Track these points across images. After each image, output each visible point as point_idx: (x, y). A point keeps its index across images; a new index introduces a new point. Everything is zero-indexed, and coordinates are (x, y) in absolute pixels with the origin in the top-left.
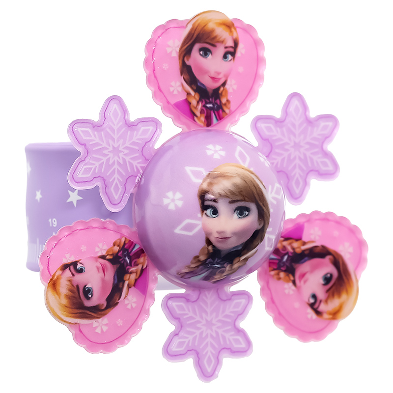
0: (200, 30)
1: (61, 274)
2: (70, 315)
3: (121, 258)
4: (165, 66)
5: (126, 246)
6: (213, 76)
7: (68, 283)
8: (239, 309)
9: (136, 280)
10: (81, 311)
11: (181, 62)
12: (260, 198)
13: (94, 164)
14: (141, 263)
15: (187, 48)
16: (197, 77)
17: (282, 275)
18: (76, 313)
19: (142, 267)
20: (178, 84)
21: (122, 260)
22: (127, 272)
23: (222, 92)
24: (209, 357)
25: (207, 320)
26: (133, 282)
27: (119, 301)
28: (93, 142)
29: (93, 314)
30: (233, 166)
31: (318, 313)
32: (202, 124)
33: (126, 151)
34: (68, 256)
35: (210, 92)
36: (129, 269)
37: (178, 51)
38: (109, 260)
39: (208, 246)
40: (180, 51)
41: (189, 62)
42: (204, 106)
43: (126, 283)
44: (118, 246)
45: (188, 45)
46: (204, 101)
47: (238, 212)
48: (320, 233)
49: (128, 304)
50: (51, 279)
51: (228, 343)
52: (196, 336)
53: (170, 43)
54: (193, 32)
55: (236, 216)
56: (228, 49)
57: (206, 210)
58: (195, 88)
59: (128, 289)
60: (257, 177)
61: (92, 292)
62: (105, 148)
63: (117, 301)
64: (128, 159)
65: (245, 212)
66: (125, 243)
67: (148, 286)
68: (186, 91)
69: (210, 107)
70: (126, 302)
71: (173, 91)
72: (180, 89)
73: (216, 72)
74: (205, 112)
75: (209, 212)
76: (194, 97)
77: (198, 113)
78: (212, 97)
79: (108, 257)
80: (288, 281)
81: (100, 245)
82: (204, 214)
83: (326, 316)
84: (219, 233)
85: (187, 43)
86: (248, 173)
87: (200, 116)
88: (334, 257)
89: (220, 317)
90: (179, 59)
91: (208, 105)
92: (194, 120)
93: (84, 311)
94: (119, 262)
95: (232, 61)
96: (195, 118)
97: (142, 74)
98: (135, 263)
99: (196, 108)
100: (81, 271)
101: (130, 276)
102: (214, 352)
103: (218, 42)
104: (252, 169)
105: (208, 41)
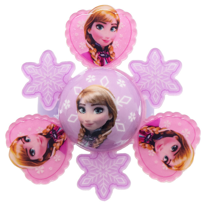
0: (96, 15)
1: (17, 143)
2: (22, 164)
3: (51, 135)
4: (77, 34)
5: (54, 129)
6: (104, 40)
7: (21, 147)
8: (122, 163)
9: (60, 146)
10: (28, 162)
11: (86, 32)
12: (110, 103)
13: (35, 86)
14: (63, 138)
15: (89, 25)
16: (95, 40)
17: (147, 145)
18: (26, 163)
19: (64, 140)
20: (84, 43)
21: (52, 136)
22: (55, 142)
23: (110, 48)
24: (104, 188)
25: (102, 169)
26: (58, 147)
27: (50, 157)
28: (35, 74)
29: (35, 164)
30: (97, 86)
31: (169, 166)
32: (98, 65)
33: (54, 79)
34: (20, 133)
35: (103, 48)
36: (56, 140)
37: (84, 26)
38: (44, 136)
39: (83, 128)
40: (85, 26)
41: (90, 32)
42: (100, 55)
43: (54, 148)
44: (50, 128)
45: (90, 23)
46: (99, 52)
47: (96, 110)
48: (170, 124)
49: (55, 159)
50: (12, 145)
51: (115, 181)
52: (96, 177)
53: (79, 22)
54: (92, 16)
55: (95, 112)
56: (113, 25)
57: (80, 109)
58: (94, 46)
59: (56, 151)
60: (110, 92)
61: (35, 152)
62: (42, 77)
63: (49, 157)
64: (55, 83)
65: (100, 111)
66: (53, 127)
67: (67, 150)
68: (89, 48)
69: (103, 56)
70: (55, 158)
71: (81, 47)
72: (85, 46)
73: (106, 37)
74: (100, 58)
75: (81, 110)
76: (94, 50)
77: (96, 59)
78: (104, 51)
79: (44, 134)
80: (150, 149)
81: (39, 128)
82: (79, 111)
83: (174, 168)
84: (87, 121)
85: (89, 22)
86: (105, 90)
87: (97, 61)
88: (179, 137)
89: (110, 167)
90: (85, 30)
91: (102, 55)
92: (94, 63)
93: (30, 162)
94: (50, 137)
95: (116, 31)
96: (94, 62)
97: (64, 39)
98: (59, 137)
99: (94, 56)
100: (28, 141)
101: (56, 144)
102: (106, 186)
103: (107, 21)
104: (108, 88)
105: (101, 21)
